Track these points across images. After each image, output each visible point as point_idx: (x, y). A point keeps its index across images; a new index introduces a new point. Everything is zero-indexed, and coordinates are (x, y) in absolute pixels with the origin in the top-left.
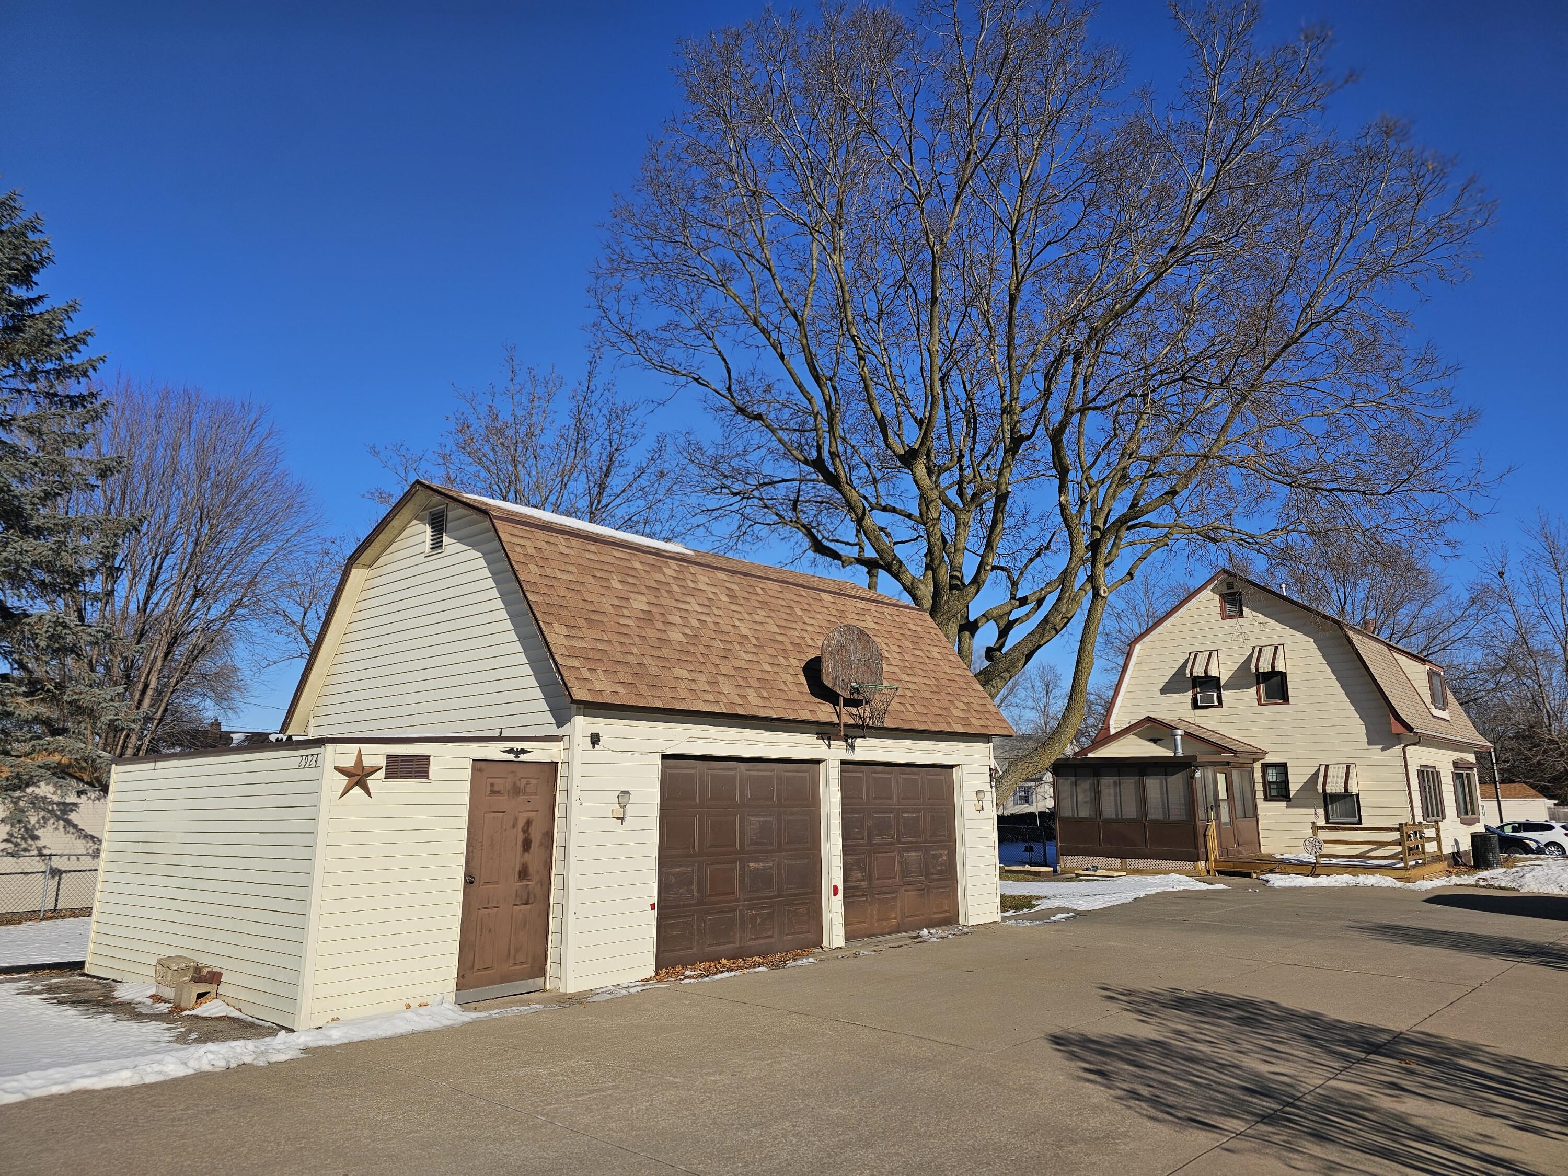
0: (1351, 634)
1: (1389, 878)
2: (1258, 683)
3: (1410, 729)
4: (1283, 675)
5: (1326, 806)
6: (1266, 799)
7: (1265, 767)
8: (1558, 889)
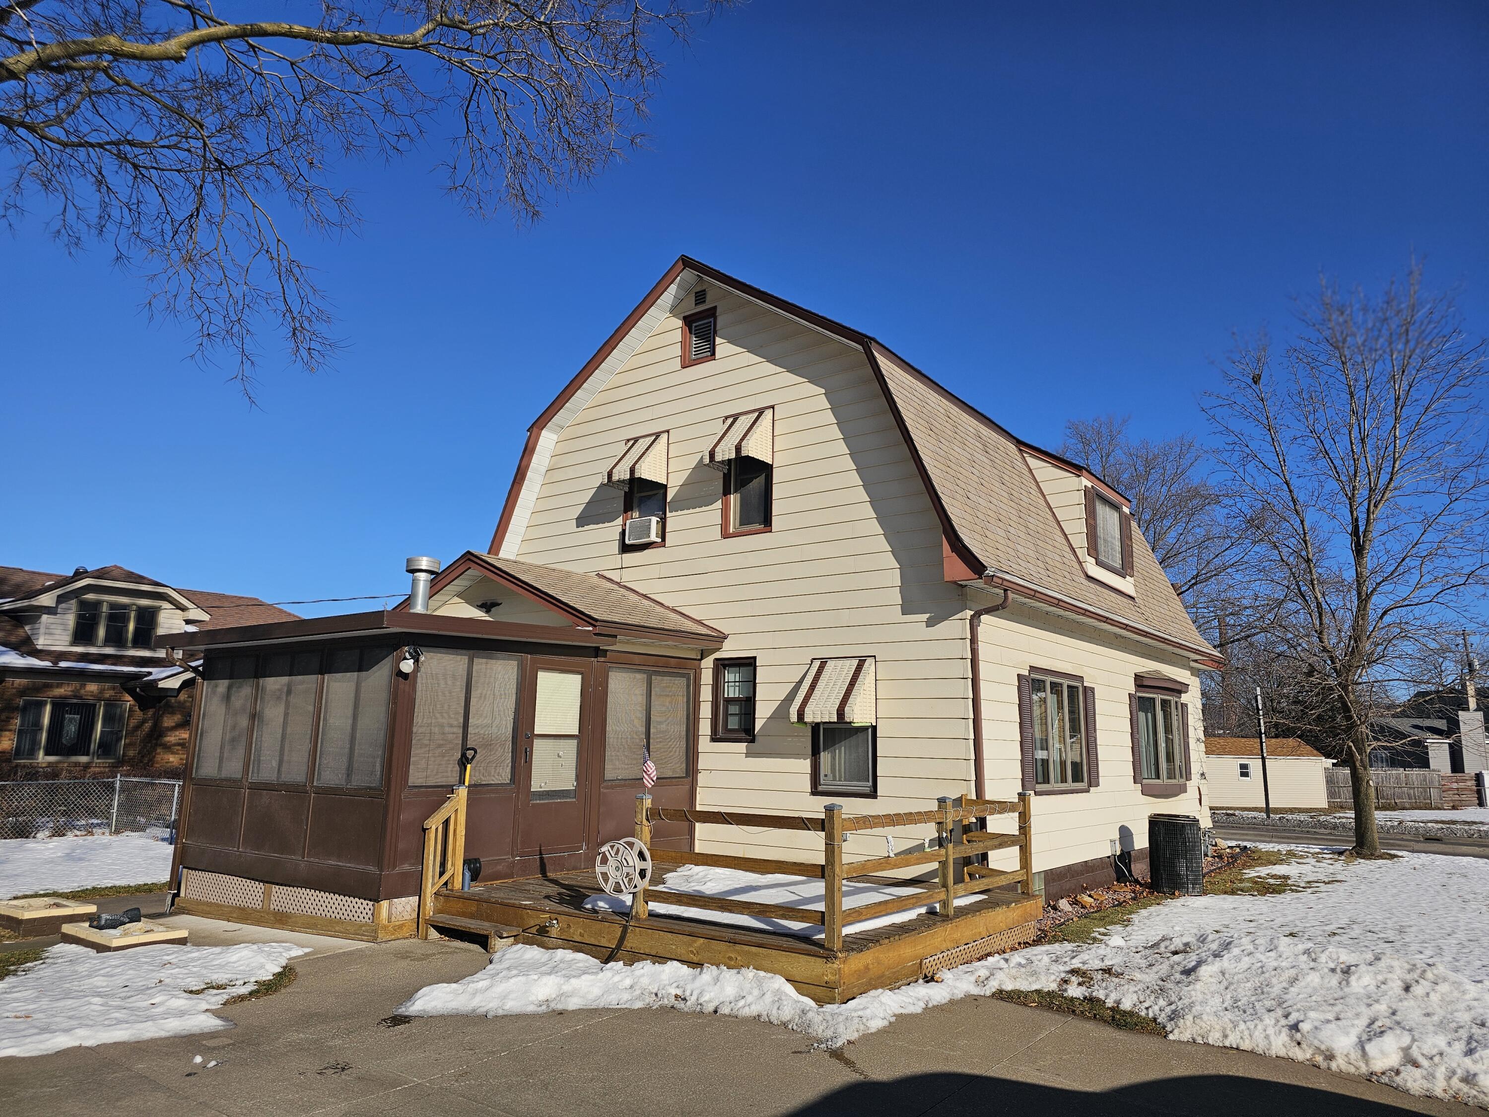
0: (884, 363)
1: (780, 983)
2: (726, 492)
3: (977, 566)
4: (766, 469)
5: (815, 753)
6: (715, 739)
7: (722, 665)
8: (1284, 1037)
